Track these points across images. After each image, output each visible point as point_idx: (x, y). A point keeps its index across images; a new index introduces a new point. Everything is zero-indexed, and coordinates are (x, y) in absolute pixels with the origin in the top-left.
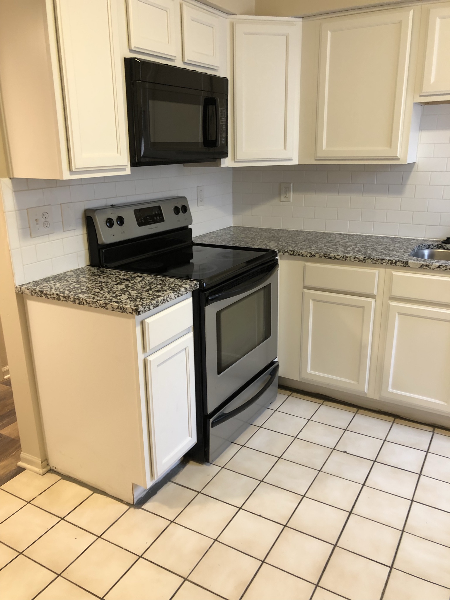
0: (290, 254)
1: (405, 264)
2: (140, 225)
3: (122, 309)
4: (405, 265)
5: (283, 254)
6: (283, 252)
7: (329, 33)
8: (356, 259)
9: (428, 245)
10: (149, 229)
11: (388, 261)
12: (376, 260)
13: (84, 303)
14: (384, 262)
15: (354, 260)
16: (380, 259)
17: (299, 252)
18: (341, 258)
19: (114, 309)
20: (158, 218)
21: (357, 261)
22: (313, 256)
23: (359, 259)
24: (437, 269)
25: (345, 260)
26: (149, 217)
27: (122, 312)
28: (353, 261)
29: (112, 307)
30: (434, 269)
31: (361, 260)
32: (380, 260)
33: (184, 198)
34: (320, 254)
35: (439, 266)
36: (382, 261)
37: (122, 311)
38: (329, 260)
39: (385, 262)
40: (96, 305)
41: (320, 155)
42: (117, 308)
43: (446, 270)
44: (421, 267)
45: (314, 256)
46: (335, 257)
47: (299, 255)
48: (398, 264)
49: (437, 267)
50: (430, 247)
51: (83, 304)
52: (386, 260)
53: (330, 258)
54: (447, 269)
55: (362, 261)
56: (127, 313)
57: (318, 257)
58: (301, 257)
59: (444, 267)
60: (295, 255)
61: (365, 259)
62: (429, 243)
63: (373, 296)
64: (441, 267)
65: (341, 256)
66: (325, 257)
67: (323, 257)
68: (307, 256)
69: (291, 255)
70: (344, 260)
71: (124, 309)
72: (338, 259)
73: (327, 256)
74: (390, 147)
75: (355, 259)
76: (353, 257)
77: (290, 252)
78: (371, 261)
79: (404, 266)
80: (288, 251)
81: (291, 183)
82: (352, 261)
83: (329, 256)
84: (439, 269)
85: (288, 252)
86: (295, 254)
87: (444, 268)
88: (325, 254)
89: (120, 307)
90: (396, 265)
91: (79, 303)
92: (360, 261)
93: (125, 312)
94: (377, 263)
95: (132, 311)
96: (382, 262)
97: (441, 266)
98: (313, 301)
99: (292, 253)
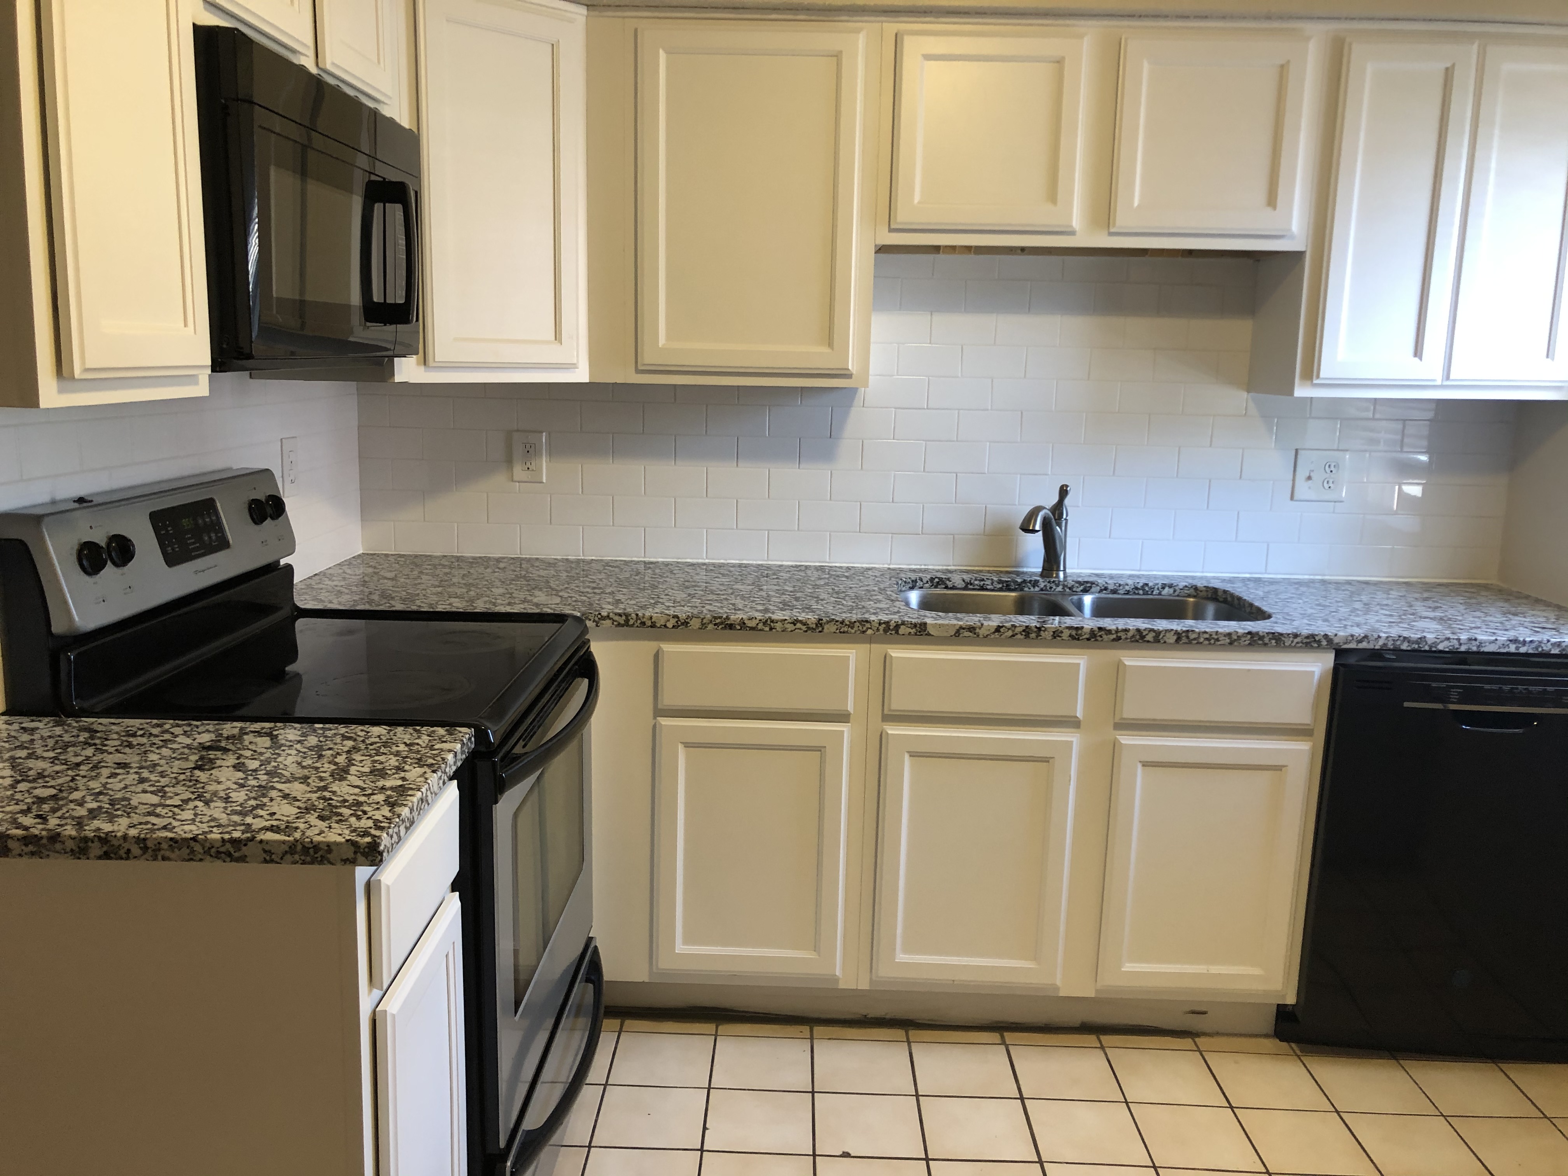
0: (615, 623)
1: (919, 630)
2: (171, 560)
3: (311, 851)
4: (920, 632)
5: (597, 626)
6: (596, 619)
7: (662, 56)
8: (799, 625)
9: (913, 581)
10: (196, 572)
11: (877, 625)
12: (848, 623)
13: (129, 851)
14: (868, 628)
15: (794, 627)
16: (858, 621)
17: (643, 617)
18: (760, 626)
19: (273, 856)
20: (213, 535)
21: (800, 629)
22: (682, 624)
23: (804, 624)
24: (993, 636)
25: (771, 629)
26: (189, 536)
27: (312, 863)
28: (792, 631)
29: (265, 851)
30: (987, 635)
31: (811, 626)
32: (857, 624)
33: (266, 473)
34: (702, 619)
35: (998, 629)
36: (864, 625)
37: (308, 859)
38: (728, 631)
39: (870, 628)
40: (188, 851)
41: (649, 358)
42: (287, 849)
43: (1013, 636)
44: (956, 633)
45: (686, 623)
46: (744, 623)
47: (643, 624)
48: (903, 629)
49: (993, 630)
50: (916, 586)
51: (124, 856)
52: (873, 623)
53: (731, 627)
54: (1017, 634)
55: (813, 629)
56: (332, 864)
57: (697, 627)
58: (650, 628)
59: (1009, 629)
60: (632, 626)
61: (821, 624)
62: (914, 576)
63: (842, 717)
64: (1002, 630)
65: (760, 620)
66: (715, 625)
67: (711, 626)
68: (665, 626)
69: (619, 625)
70: (767, 629)
71: (320, 849)
72: (752, 629)
73: (722, 623)
74: (830, 345)
75: (795, 625)
76: (790, 621)
77: (616, 618)
78: (836, 627)
79: (918, 633)
80: (611, 615)
81: (542, 432)
82: (790, 630)
83: (729, 622)
84: (998, 636)
85: (610, 619)
86: (631, 622)
87: (1010, 633)
88: (715, 618)
89: (299, 847)
90: (897, 633)
91: (106, 856)
92: (809, 628)
93: (322, 860)
94: (853, 631)
95: (355, 853)
96: (865, 629)
97: (1002, 627)
98: (685, 747)
99: (622, 620)
